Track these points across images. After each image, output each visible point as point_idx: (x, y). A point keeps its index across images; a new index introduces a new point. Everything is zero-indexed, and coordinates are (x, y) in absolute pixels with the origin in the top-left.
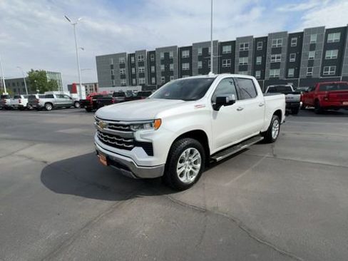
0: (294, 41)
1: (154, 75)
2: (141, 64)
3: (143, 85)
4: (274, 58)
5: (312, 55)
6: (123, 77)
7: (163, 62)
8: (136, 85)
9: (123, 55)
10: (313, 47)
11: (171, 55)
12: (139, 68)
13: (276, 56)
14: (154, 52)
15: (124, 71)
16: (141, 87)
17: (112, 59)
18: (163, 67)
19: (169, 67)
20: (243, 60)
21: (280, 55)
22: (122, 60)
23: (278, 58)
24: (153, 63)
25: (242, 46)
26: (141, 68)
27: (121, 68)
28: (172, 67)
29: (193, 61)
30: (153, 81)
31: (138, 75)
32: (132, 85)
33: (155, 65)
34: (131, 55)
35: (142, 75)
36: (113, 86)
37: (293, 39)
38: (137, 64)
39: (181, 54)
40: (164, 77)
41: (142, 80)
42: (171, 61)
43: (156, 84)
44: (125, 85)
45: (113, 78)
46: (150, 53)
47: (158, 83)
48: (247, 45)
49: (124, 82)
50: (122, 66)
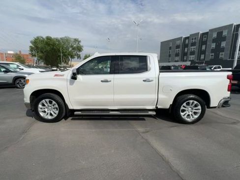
1: (204, 52)
2: (193, 44)
3: (192, 61)
6: (177, 55)
7: (214, 41)
8: (186, 61)
9: (180, 38)
11: (225, 33)
12: (191, 47)
14: (207, 33)
15: (179, 50)
16: (190, 62)
17: (171, 43)
18: (213, 45)
19: (220, 44)
22: (178, 42)
26: (193, 47)
27: (177, 48)
28: (223, 44)
30: (202, 57)
31: (189, 53)
32: (183, 61)
33: (206, 44)
34: (186, 38)
35: (192, 53)
36: (169, 62)
38: (190, 45)
40: (213, 54)
41: (192, 57)
42: (224, 39)
44: (177, 61)
45: (170, 56)
46: (203, 34)
47: (207, 59)
49: (177, 59)
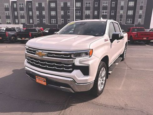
0: (113, 4)
2: (22, 9)
4: (103, 12)
5: (122, 12)
6: (8, 17)
7: (37, 9)
8: (18, 24)
10: (122, 8)
11: (43, 5)
12: (20, 12)
13: (105, 11)
15: (9, 13)
18: (38, 13)
19: (42, 13)
20: (88, 12)
21: (107, 11)
22: (6, 5)
23: (106, 12)
24: (31, 9)
25: (87, 4)
26: (22, 12)
28: (44, 13)
29: (58, 10)
30: (31, 21)
31: (19, 17)
32: (15, 24)
34: (13, 2)
35: (23, 17)
37: (113, 3)
38: (18, 9)
39: (50, 5)
40: (39, 19)
41: (23, 21)
42: (43, 9)
43: (33, 23)
44: (10, 23)
47: (35, 23)
48: (89, 3)
49: (8, 21)
50: (7, 9)
